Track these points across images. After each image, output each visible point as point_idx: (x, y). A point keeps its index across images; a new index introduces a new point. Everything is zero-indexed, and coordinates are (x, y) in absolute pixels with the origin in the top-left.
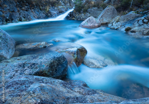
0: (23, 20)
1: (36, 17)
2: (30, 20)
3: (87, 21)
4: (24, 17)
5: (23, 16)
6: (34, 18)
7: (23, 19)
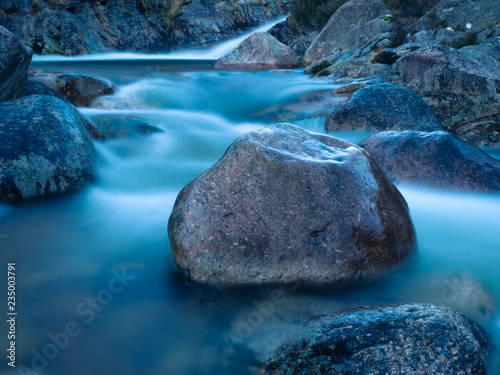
0: (47, 46)
1: (113, 41)
2: (78, 52)
3: (240, 47)
4: (57, 38)
5: (50, 32)
6: (100, 43)
7: (49, 43)
